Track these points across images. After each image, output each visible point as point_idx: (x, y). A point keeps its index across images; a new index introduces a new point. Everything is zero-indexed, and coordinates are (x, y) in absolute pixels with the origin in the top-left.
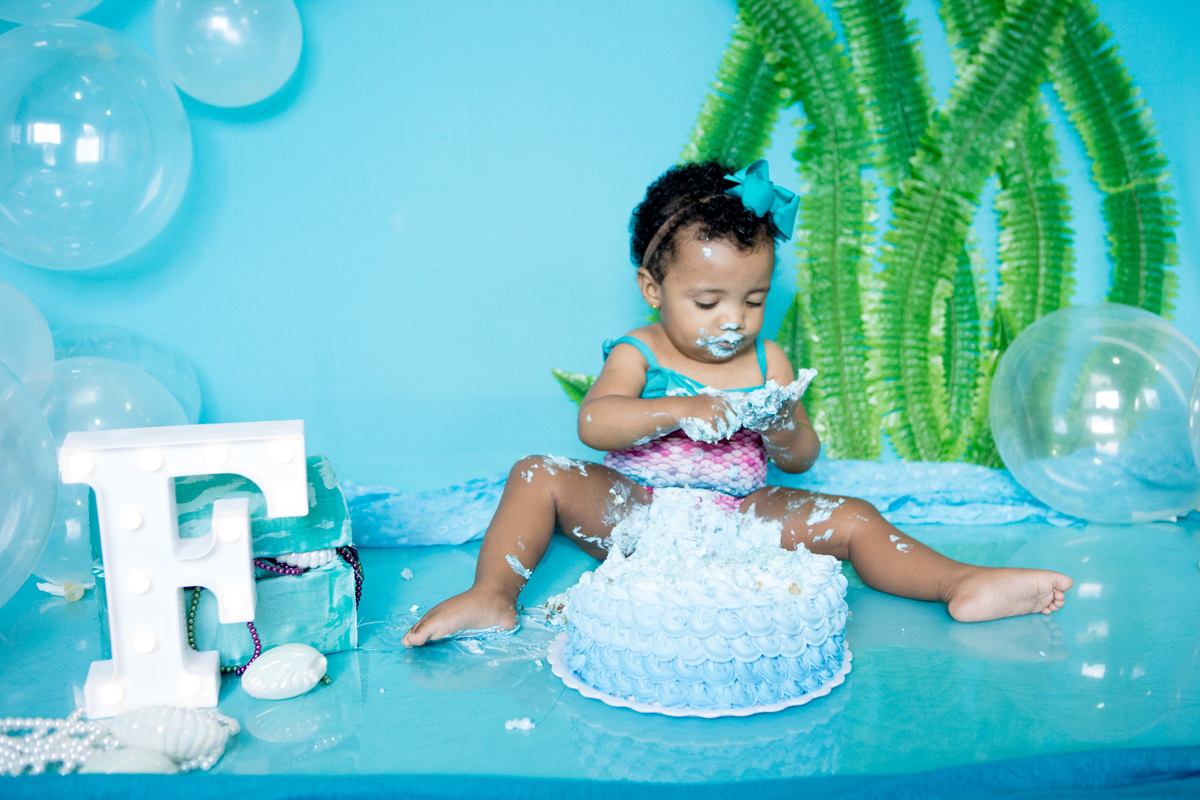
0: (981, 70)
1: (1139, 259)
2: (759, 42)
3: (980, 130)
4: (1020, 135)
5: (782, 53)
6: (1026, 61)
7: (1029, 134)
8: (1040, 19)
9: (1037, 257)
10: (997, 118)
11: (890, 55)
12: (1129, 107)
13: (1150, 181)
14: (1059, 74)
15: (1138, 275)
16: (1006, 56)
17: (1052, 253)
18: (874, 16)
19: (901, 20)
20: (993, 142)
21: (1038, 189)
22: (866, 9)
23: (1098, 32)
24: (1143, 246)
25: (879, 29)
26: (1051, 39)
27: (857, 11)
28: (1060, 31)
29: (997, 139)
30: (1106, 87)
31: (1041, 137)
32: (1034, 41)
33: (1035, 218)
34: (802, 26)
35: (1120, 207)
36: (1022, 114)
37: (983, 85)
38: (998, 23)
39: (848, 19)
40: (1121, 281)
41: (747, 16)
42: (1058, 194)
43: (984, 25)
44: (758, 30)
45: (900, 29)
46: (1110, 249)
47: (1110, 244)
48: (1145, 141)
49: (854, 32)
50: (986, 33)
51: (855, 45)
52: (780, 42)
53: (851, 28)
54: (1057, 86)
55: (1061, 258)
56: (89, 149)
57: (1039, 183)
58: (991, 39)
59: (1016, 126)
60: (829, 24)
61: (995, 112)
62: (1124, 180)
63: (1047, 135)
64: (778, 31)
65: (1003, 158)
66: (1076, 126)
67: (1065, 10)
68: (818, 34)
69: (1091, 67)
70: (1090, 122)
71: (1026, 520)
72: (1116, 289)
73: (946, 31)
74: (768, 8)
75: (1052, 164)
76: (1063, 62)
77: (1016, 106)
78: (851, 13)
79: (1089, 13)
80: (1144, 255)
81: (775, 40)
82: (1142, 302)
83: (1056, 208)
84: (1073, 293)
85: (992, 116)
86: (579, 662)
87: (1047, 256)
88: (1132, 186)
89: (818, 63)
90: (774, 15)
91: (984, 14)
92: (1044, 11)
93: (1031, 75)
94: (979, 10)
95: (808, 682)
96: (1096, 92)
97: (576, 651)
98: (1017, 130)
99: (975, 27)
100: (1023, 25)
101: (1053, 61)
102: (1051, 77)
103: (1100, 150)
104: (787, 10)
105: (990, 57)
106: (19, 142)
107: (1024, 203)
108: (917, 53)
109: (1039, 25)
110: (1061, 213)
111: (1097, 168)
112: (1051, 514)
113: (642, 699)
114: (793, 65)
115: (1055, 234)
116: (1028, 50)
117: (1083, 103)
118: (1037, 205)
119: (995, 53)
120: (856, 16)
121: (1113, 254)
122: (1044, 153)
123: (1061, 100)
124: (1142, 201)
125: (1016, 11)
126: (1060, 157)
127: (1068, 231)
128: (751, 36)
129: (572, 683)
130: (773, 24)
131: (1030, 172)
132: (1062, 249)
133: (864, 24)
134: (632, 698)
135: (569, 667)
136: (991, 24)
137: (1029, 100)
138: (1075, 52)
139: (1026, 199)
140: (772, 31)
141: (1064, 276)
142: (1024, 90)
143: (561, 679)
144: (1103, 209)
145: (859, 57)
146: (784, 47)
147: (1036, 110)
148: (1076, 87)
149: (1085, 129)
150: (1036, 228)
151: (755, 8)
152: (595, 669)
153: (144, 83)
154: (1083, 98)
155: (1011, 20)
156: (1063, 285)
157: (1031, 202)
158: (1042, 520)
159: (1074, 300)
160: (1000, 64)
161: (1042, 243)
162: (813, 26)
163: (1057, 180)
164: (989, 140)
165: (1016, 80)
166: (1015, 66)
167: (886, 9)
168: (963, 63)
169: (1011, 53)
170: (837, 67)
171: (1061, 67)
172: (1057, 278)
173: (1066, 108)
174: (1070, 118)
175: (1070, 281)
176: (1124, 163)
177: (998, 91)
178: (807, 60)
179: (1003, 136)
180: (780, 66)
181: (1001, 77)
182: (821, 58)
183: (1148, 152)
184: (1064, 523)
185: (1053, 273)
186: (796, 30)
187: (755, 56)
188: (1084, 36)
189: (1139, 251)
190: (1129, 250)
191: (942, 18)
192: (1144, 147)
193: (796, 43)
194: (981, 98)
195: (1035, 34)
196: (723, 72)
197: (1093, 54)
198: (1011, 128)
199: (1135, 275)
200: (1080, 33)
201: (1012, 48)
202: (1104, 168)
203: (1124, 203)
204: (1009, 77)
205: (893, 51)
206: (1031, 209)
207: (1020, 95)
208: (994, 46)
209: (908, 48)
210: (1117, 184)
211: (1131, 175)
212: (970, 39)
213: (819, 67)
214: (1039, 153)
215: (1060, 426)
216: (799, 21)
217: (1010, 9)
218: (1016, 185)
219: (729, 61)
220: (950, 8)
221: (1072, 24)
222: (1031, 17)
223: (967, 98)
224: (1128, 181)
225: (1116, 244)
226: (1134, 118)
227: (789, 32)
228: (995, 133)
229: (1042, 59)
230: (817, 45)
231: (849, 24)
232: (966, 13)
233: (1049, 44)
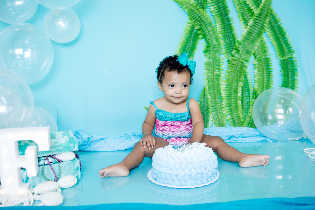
0: (249, 30)
1: (289, 76)
2: (194, 24)
3: (249, 45)
4: (259, 46)
5: (199, 27)
6: (260, 28)
7: (261, 45)
8: (263, 17)
9: (264, 76)
10: (253, 41)
11: (226, 26)
12: (285, 38)
13: (291, 56)
14: (268, 30)
15: (289, 80)
16: (255, 26)
17: (267, 74)
18: (222, 17)
19: (229, 18)
20: (252, 47)
21: (263, 59)
22: (220, 15)
23: (277, 20)
24: (290, 72)
25: (223, 20)
26: (265, 22)
27: (218, 16)
28: (268, 20)
29: (253, 47)
30: (279, 34)
31: (264, 46)
32: (261, 22)
33: (263, 66)
34: (204, 20)
35: (284, 63)
36: (259, 40)
37: (249, 33)
38: (252, 18)
39: (215, 18)
40: (284, 81)
41: (190, 18)
42: (268, 60)
43: (249, 19)
44: (193, 21)
45: (228, 20)
46: (281, 73)
47: (282, 72)
48: (290, 46)
49: (217, 21)
50: (250, 21)
51: (217, 24)
52: (199, 24)
53: (216, 20)
54: (267, 33)
55: (269, 76)
56: (28, 54)
57: (264, 57)
58: (251, 22)
59: (258, 43)
60: (211, 19)
61: (253, 40)
62: (285, 56)
63: (265, 45)
64: (198, 21)
65: (254, 51)
66: (272, 43)
67: (269, 15)
68: (208, 22)
69: (276, 29)
70: (276, 42)
71: (262, 141)
72: (283, 83)
73: (240, 20)
74: (196, 16)
75: (267, 53)
76: (269, 28)
77: (257, 38)
78: (216, 16)
79: (275, 15)
80: (290, 74)
81: (197, 23)
82: (290, 86)
83: (268, 63)
84: (273, 84)
85: (252, 41)
86: (155, 176)
87: (266, 75)
88: (286, 58)
89: (208, 29)
90: (197, 17)
91: (249, 16)
92: (264, 15)
93: (261, 31)
94: (248, 15)
95: (209, 179)
96: (277, 34)
97: (154, 174)
98: (258, 44)
99: (247, 19)
100: (259, 18)
101: (266, 27)
102: (266, 31)
103: (279, 49)
104: (200, 16)
105: (251, 26)
106: (12, 54)
107: (260, 62)
108: (233, 25)
109: (263, 18)
110: (269, 65)
111: (278, 53)
112: (268, 139)
113: (170, 185)
114: (202, 30)
115: (268, 70)
116: (260, 25)
117: (274, 37)
118: (263, 63)
119: (252, 26)
120: (218, 17)
121: (282, 75)
122: (265, 50)
123: (269, 37)
124: (289, 61)
125: (257, 15)
126: (269, 51)
127: (271, 69)
128: (192, 23)
129: (154, 181)
130: (197, 19)
131: (262, 55)
132: (270, 74)
133: (219, 19)
134: (168, 184)
135: (153, 178)
136: (251, 18)
137: (261, 37)
138: (272, 25)
139: (261, 61)
140: (197, 21)
141: (270, 80)
142: (259, 34)
143: (151, 181)
144: (280, 63)
145: (218, 27)
146: (200, 25)
147: (262, 39)
148: (272, 33)
149: (275, 44)
150: (263, 68)
151: (193, 16)
152: (159, 178)
153: (42, 38)
154: (274, 36)
155: (256, 17)
156: (270, 82)
157: (262, 62)
158: (266, 141)
159: (273, 86)
160: (253, 28)
161: (265, 72)
162: (207, 20)
163: (268, 56)
164: (251, 47)
165: (257, 32)
166: (257, 29)
167: (225, 15)
168: (244, 28)
169: (256, 25)
170: (213, 30)
171: (268, 29)
172: (269, 81)
173: (270, 39)
174: (271, 41)
175: (272, 81)
176: (284, 52)
177: (253, 35)
178: (206, 28)
179: (254, 46)
180: (199, 30)
181: (254, 31)
182: (209, 28)
183: (290, 49)
184: (272, 141)
185: (268, 80)
186: (203, 21)
187: (193, 28)
188: (274, 21)
189: (289, 73)
190: (286, 73)
191: (239, 17)
192: (290, 48)
193: (203, 24)
194: (249, 37)
195: (262, 21)
196: (185, 32)
197: (276, 25)
198: (256, 44)
199: (288, 79)
200: (273, 20)
201: (256, 24)
202: (280, 53)
203: (285, 62)
204: (256, 31)
205: (227, 25)
206: (262, 64)
207: (259, 36)
208: (251, 24)
209: (230, 24)
210: (283, 57)
211: (286, 55)
212: (246, 22)
213: (209, 30)
214: (264, 50)
215: (270, 117)
216: (203, 19)
217: (255, 15)
218: (258, 58)
219: (186, 29)
220: (240, 14)
221: (270, 18)
222: (260, 16)
223: (245, 37)
224: (286, 56)
225: (283, 72)
226: (287, 41)
227: (201, 21)
228: (253, 45)
229: (263, 27)
230: (208, 24)
231: (216, 19)
232: (245, 16)
233: (265, 23)
